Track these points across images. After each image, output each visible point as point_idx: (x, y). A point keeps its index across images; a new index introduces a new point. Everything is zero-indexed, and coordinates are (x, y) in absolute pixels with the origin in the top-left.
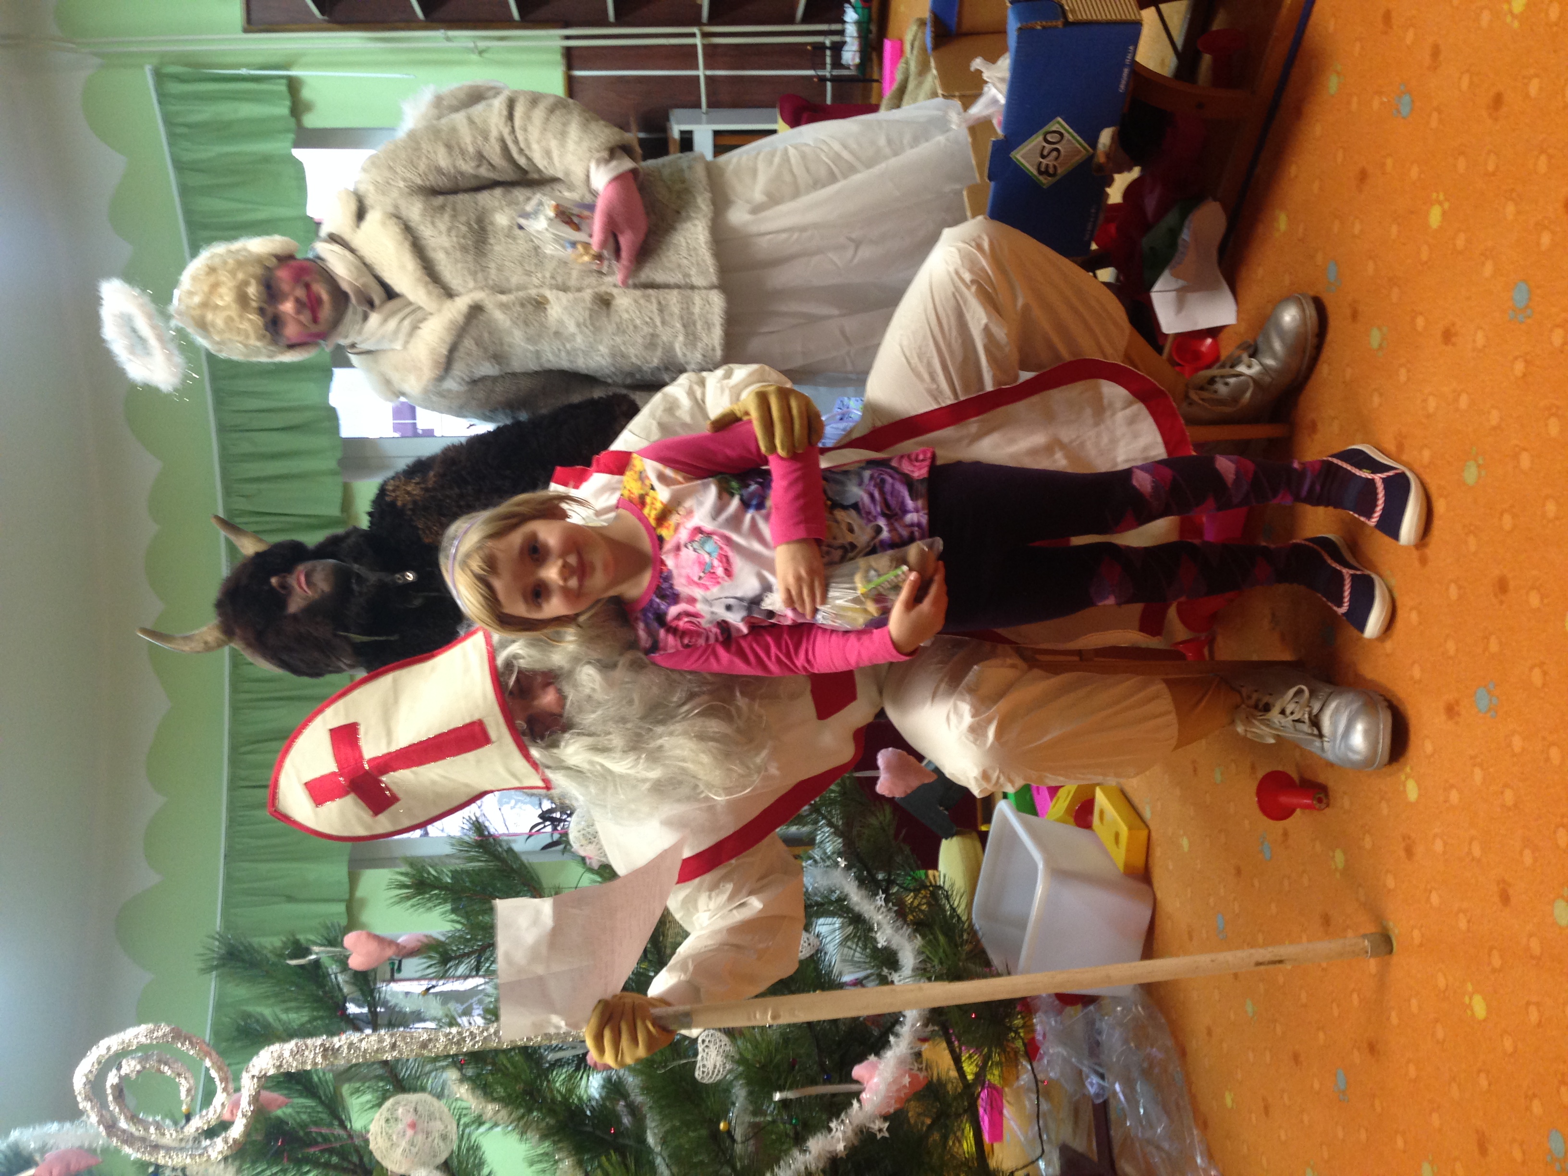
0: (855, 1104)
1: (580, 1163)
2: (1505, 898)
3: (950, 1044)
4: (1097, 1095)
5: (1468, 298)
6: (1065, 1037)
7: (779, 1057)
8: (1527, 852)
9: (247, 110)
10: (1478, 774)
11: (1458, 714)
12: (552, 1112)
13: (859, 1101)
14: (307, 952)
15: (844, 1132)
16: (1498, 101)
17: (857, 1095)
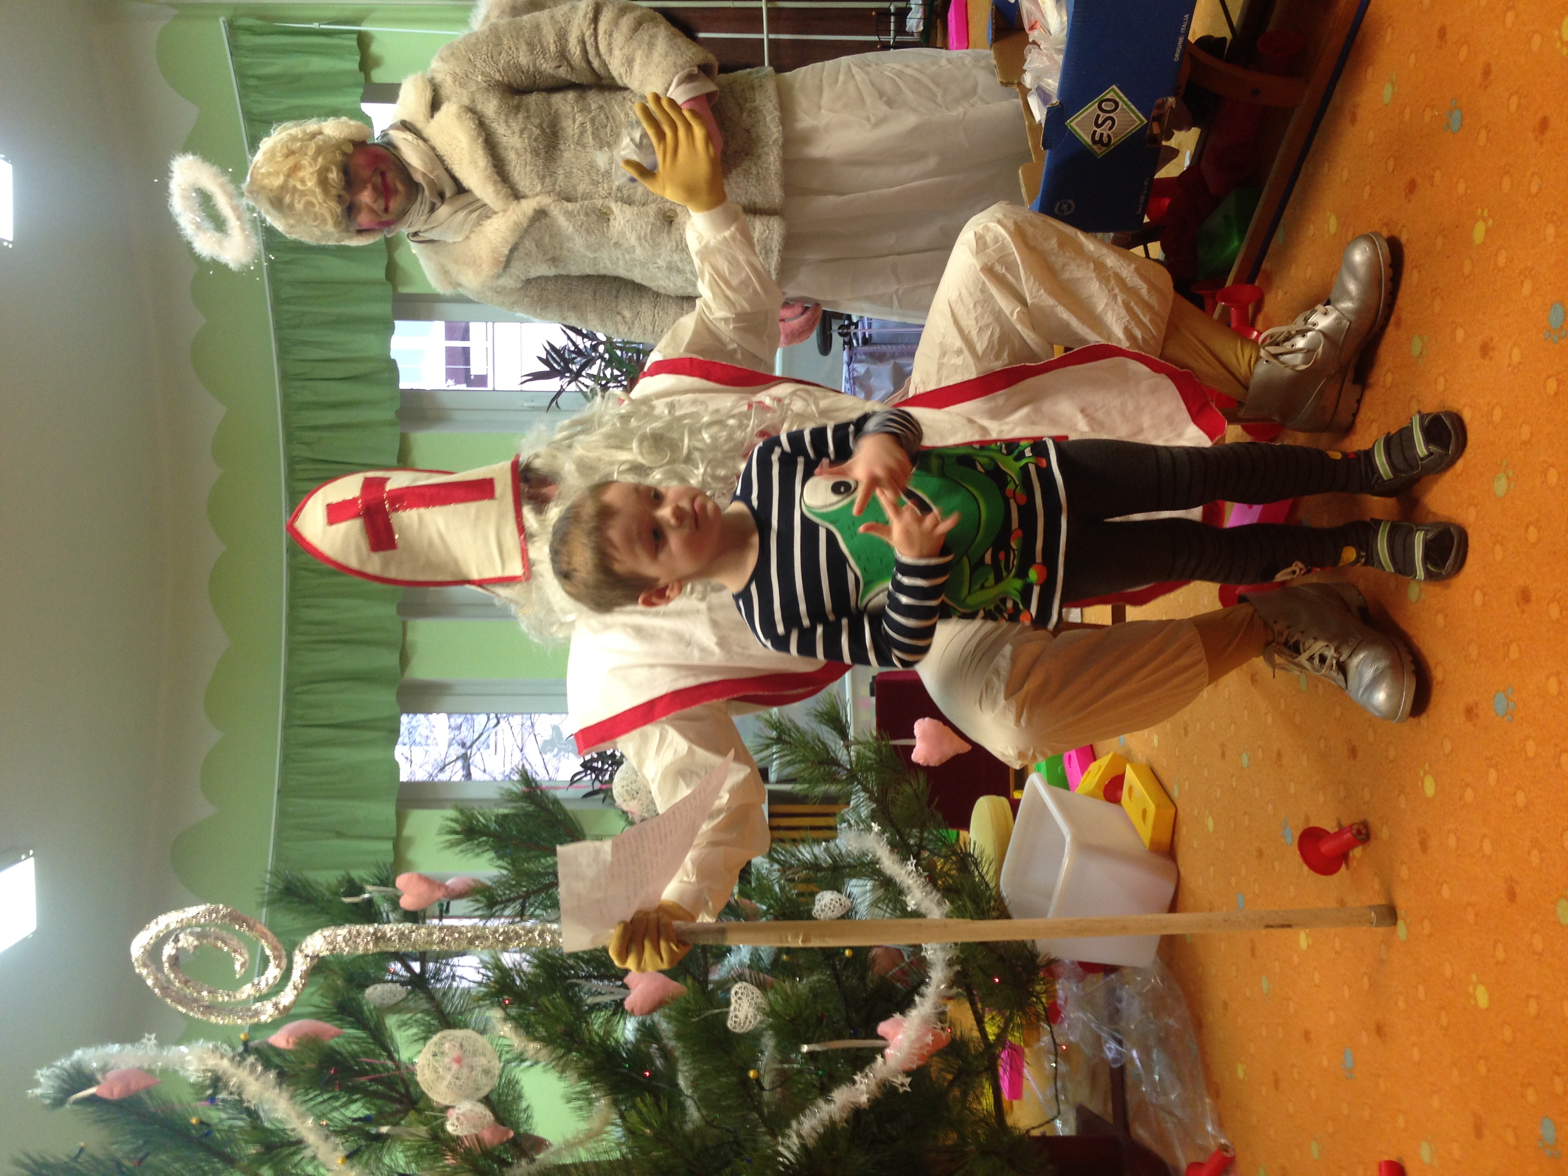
0: (879, 1059)
1: (615, 1103)
2: (1512, 896)
3: (973, 1005)
4: (1115, 1060)
5: (1507, 315)
6: (1086, 1002)
7: (808, 1012)
8: (1535, 852)
9: (318, 64)
10: (1493, 775)
11: (1477, 716)
12: (590, 1053)
13: (883, 1056)
14: (361, 891)
15: (868, 1085)
16: (1544, 124)
17: (881, 1050)
